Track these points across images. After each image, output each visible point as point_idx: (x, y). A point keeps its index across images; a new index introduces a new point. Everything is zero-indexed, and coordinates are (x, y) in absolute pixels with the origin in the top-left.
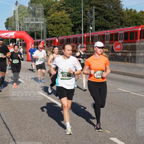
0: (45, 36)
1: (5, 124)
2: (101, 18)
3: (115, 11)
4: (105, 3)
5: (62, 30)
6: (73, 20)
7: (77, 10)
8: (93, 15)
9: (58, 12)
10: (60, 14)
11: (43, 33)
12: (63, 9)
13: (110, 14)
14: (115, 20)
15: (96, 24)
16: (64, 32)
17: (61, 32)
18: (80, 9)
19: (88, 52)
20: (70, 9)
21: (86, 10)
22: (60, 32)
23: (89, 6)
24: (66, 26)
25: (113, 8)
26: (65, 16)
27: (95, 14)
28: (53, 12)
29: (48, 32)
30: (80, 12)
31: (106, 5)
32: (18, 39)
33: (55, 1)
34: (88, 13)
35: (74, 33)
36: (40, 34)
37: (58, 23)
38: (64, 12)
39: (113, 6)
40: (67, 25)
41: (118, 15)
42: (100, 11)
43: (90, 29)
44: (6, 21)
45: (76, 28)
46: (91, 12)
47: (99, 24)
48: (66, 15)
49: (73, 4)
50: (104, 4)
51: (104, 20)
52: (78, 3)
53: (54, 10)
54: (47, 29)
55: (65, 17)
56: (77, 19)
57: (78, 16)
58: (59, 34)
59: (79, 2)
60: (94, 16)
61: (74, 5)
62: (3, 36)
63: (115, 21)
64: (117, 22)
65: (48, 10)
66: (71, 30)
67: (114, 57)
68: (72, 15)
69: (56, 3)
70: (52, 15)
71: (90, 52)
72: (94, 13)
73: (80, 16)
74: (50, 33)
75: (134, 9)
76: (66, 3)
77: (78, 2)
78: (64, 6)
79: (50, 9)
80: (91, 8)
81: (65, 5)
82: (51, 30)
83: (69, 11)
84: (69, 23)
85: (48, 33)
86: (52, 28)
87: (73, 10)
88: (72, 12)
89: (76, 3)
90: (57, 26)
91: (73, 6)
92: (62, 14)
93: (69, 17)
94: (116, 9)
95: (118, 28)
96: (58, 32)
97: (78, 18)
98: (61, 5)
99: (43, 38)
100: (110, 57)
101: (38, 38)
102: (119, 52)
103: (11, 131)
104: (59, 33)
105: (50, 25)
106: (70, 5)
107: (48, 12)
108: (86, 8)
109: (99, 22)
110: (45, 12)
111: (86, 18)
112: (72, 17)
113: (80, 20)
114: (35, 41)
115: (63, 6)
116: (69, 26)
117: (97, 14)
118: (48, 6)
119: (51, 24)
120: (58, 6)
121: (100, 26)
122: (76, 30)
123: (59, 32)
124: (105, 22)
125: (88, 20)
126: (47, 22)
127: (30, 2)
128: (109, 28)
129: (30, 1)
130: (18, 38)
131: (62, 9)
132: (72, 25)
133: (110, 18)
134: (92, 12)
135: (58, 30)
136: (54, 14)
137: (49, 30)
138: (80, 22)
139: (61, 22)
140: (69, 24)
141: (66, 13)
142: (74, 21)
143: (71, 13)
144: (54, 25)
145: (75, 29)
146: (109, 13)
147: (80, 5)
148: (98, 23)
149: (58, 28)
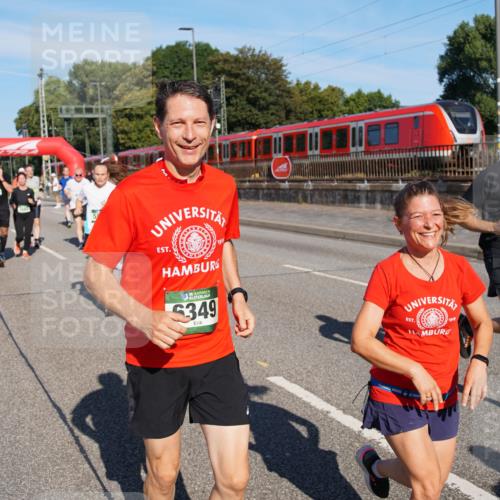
0: (110, 148)
2: (241, 101)
3: (272, 87)
4: (249, 68)
5: (149, 133)
8: (220, 95)
10: (143, 95)
11: (105, 140)
13: (261, 92)
14: (271, 106)
15: (229, 115)
17: (149, 137)
21: (204, 84)
23: (211, 76)
25: (267, 79)
27: (226, 92)
29: (118, 139)
31: (250, 73)
32: (45, 158)
36: (97, 142)
37: (141, 117)
39: (266, 74)
41: (278, 96)
42: (239, 87)
43: (216, 129)
44: (16, 116)
46: (217, 90)
47: (237, 115)
49: (173, 71)
50: (245, 71)
51: (248, 107)
52: (186, 69)
54: (114, 130)
58: (143, 142)
59: (188, 67)
60: (223, 99)
61: (176, 73)
62: (11, 152)
63: (273, 109)
64: (277, 111)
67: (273, 191)
70: (127, 97)
72: (223, 91)
74: (123, 139)
75: (313, 82)
76: (158, 68)
77: (185, 66)
78: (155, 77)
80: (217, 79)
81: (154, 73)
82: (124, 132)
86: (126, 128)
89: (182, 68)
90: (139, 122)
94: (274, 82)
95: (280, 124)
96: (140, 136)
99: (105, 152)
100: (265, 191)
101: (94, 151)
102: (283, 181)
103: (37, 373)
104: (144, 139)
105: (121, 120)
106: (167, 73)
108: (205, 81)
109: (236, 110)
114: (86, 159)
117: (232, 94)
119: (122, 118)
121: (239, 121)
123: (143, 137)
124: (250, 111)
126: (113, 114)
128: (260, 124)
130: (46, 154)
133: (262, 102)
134: (219, 90)
135: (140, 131)
137: (118, 133)
139: (147, 113)
144: (130, 120)
146: (259, 90)
148: (233, 113)
149: (141, 127)
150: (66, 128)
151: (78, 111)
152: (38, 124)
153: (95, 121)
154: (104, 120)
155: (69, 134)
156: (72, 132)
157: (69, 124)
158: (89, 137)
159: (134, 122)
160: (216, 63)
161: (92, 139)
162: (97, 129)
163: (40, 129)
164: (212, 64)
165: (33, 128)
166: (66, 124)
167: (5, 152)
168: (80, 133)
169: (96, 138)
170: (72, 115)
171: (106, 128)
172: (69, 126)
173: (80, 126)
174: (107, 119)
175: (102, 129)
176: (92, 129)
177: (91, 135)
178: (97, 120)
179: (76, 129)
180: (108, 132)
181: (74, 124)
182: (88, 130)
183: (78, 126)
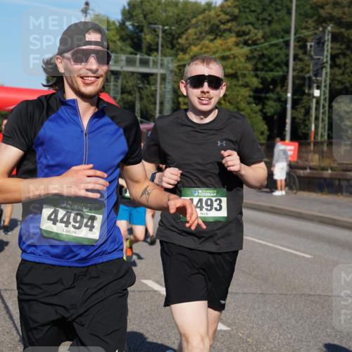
6: (260, 66)
7: (275, 35)
8: (323, 50)
9: (212, 41)
10: (218, 47)
11: (162, 103)
12: (230, 30)
15: (332, 80)
16: (228, 104)
18: (282, 33)
19: (304, 168)
20: (250, 31)
21: (302, 35)
23: (313, 24)
24: (235, 86)
26: (233, 54)
27: (332, 48)
28: (198, 39)
29: (179, 103)
30: (281, 40)
33: (206, 7)
34: (309, 44)
35: (259, 107)
36: (152, 106)
38: (232, 39)
40: (240, 83)
42: (350, 41)
43: (314, 97)
45: (267, 93)
46: (320, 43)
47: (344, 81)
48: (236, 51)
49: (261, 16)
52: (278, 13)
53: (201, 33)
54: (175, 91)
55: (235, 57)
56: (270, 65)
57: (277, 55)
59: (282, 11)
60: (327, 57)
61: (265, 19)
65: (183, 33)
66: (250, 96)
68: (256, 50)
69: (207, 12)
70: (195, 49)
71: (311, 168)
72: (328, 45)
73: (282, 56)
74: (185, 104)
76: (240, 11)
77: (277, 10)
78: (234, 23)
79: (189, 28)
80: (321, 29)
81: (234, 18)
83: (247, 37)
84: (244, 75)
87: (260, 34)
88: (259, 42)
89: (273, 13)
91: (263, 24)
92: (224, 47)
93: (247, 56)
97: (275, 60)
98: (224, 17)
106: (252, 18)
107: (180, 41)
108: (304, 31)
109: (343, 74)
110: (173, 38)
111: (301, 60)
112: (257, 57)
113: (281, 67)
115: (228, 21)
116: (246, 85)
117: (339, 51)
118: (181, 20)
120: (213, 22)
122: (267, 99)
125: (307, 69)
126: (176, 70)
127: (127, 8)
129: (129, 4)
131: (225, 31)
132: (255, 82)
134: (323, 43)
136: (199, 47)
137: (180, 96)
138: (281, 73)
140: (247, 80)
141: (237, 44)
142: (262, 70)
143: (255, 43)
145: (263, 95)
147: (284, 21)
148: (339, 78)
150: (112, 84)
151: (130, 62)
153: (151, 78)
154: (164, 78)
155: (117, 92)
156: (119, 89)
157: (116, 80)
158: (141, 99)
160: (322, 7)
161: (145, 101)
162: (153, 88)
164: (316, 7)
166: (112, 78)
168: (130, 93)
169: (150, 101)
170: (122, 67)
171: (165, 88)
172: (116, 82)
173: (130, 84)
174: (167, 75)
175: (161, 88)
176: (146, 88)
177: (145, 97)
178: (154, 77)
179: (125, 86)
180: (166, 93)
181: (123, 79)
182: (140, 88)
183: (127, 82)
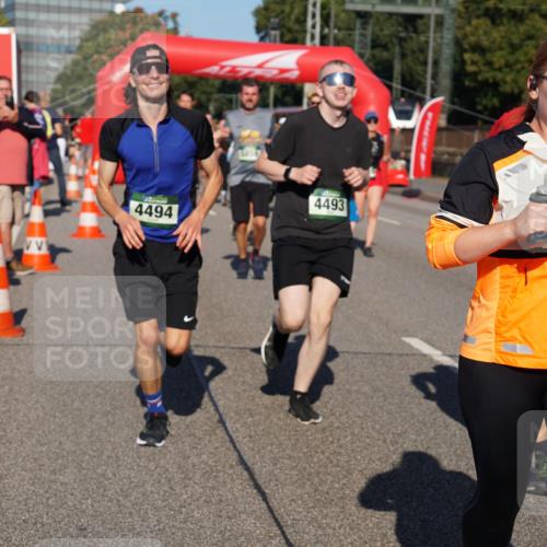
1: (247, 469)
11: (436, 63)
22: (522, 58)
29: (463, 62)
36: (420, 68)
37: (517, 16)
54: (458, 43)
58: (518, 71)
74: (474, 63)
82: (478, 48)
85: (460, 63)
86: (485, 43)
90: (513, 29)
96: (511, 59)
101: (412, 84)
104: (519, 66)
105: (474, 22)
119: (478, 17)
123: (517, 61)
135: (514, 48)
137: (465, 51)
139: (532, 11)
144: (493, 22)
149: (515, 40)
150: (357, 32)
152: (302, 21)
153: (419, 22)
154: (440, 22)
155: (364, 46)
156: (368, 40)
157: (364, 24)
158: (403, 56)
159: (501, 28)
161: (409, 60)
162: (422, 38)
163: (305, 31)
165: (290, 30)
166: (358, 23)
167: (234, 69)
168: (385, 47)
169: (418, 59)
170: (373, 5)
171: (442, 38)
172: (365, 29)
173: (386, 32)
174: (446, 17)
175: (435, 38)
176: (411, 38)
177: (408, 52)
178: (425, 20)
179: (378, 37)
180: (445, 47)
181: (374, 24)
182: (401, 40)
183: (382, 30)
